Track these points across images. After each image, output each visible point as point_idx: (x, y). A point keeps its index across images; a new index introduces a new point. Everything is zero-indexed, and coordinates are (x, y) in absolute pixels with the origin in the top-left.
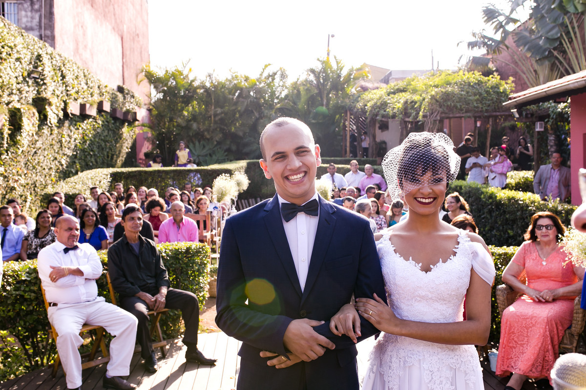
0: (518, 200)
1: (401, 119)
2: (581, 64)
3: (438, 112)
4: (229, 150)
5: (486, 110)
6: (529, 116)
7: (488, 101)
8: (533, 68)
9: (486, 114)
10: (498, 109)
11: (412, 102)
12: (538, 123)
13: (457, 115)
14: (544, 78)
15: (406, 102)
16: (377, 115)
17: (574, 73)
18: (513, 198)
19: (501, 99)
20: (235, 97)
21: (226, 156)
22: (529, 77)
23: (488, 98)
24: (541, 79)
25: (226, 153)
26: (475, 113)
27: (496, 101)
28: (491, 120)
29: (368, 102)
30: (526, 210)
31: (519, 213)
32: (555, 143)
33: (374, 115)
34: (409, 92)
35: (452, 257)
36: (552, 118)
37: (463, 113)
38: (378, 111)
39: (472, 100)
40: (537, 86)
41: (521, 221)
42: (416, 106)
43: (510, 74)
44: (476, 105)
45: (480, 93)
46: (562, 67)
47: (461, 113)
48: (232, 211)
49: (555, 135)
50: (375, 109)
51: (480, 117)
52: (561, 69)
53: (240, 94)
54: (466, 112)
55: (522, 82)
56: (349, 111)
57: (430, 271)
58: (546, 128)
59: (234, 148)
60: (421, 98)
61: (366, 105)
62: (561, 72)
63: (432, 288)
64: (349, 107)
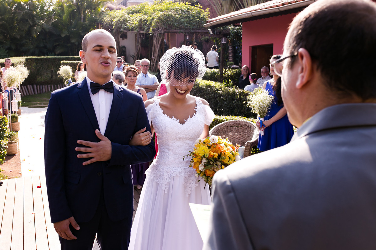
0: (212, 86)
1: (138, 31)
2: (248, 2)
3: (163, 28)
4: (9, 49)
5: (192, 28)
6: (218, 33)
7: (194, 22)
8: (220, 2)
9: (192, 31)
10: (200, 28)
11: (145, 20)
12: (223, 38)
13: (174, 31)
14: (226, 9)
15: (141, 20)
16: (120, 28)
17: (244, 8)
18: (209, 86)
19: (202, 22)
20: (13, 8)
21: (7, 53)
22: (217, 8)
23: (194, 20)
24: (225, 10)
25: (7, 51)
26: (186, 30)
27: (198, 23)
28: (195, 35)
29: (114, 18)
30: (217, 93)
31: (212, 95)
32: (232, 51)
33: (118, 28)
34: (143, 13)
35: (195, 114)
36: (232, 36)
37: (178, 30)
38: (121, 25)
39: (183, 21)
40: (222, 15)
41: (214, 100)
42: (147, 24)
43: (206, 5)
44: (186, 25)
45: (189, 17)
46: (237, 3)
47: (177, 29)
48: (17, 93)
49: (232, 46)
50: (119, 24)
51: (188, 33)
52: (237, 4)
53: (17, 7)
54: (180, 29)
55: (213, 11)
56: (100, 24)
57: (185, 123)
58: (228, 42)
59: (13, 47)
60: (151, 18)
61: (113, 21)
62: (237, 6)
63: (186, 133)
64: (100, 21)
